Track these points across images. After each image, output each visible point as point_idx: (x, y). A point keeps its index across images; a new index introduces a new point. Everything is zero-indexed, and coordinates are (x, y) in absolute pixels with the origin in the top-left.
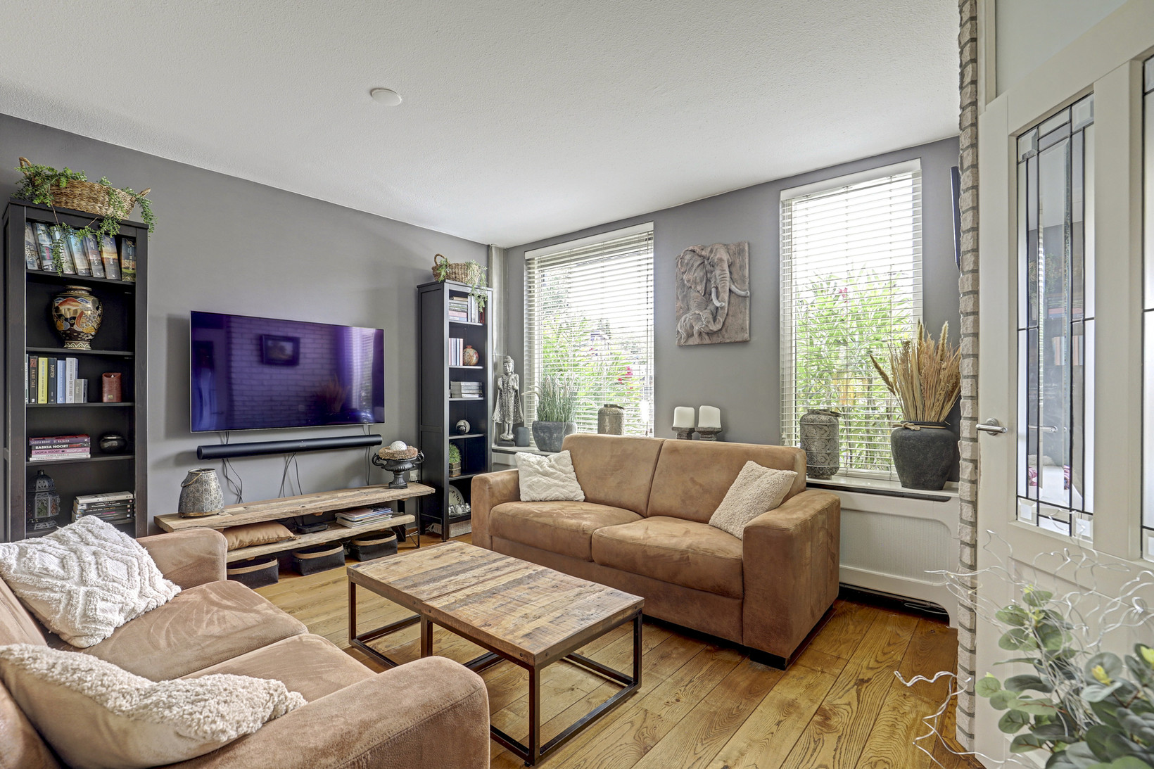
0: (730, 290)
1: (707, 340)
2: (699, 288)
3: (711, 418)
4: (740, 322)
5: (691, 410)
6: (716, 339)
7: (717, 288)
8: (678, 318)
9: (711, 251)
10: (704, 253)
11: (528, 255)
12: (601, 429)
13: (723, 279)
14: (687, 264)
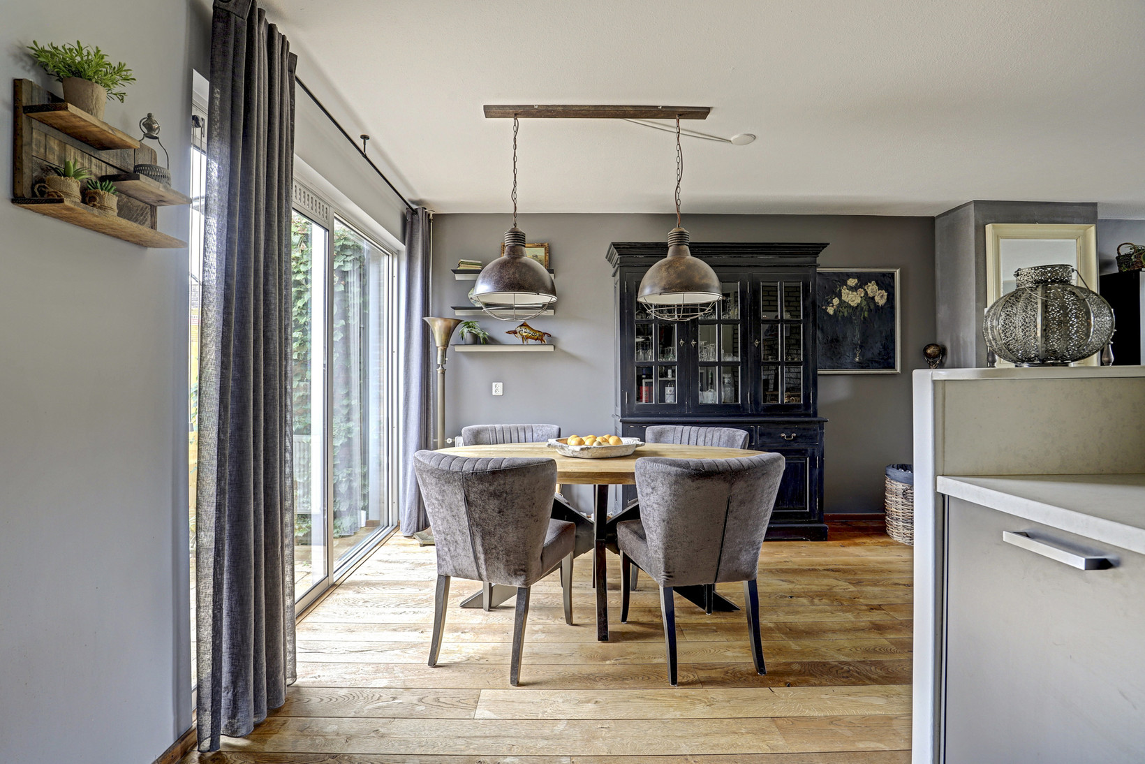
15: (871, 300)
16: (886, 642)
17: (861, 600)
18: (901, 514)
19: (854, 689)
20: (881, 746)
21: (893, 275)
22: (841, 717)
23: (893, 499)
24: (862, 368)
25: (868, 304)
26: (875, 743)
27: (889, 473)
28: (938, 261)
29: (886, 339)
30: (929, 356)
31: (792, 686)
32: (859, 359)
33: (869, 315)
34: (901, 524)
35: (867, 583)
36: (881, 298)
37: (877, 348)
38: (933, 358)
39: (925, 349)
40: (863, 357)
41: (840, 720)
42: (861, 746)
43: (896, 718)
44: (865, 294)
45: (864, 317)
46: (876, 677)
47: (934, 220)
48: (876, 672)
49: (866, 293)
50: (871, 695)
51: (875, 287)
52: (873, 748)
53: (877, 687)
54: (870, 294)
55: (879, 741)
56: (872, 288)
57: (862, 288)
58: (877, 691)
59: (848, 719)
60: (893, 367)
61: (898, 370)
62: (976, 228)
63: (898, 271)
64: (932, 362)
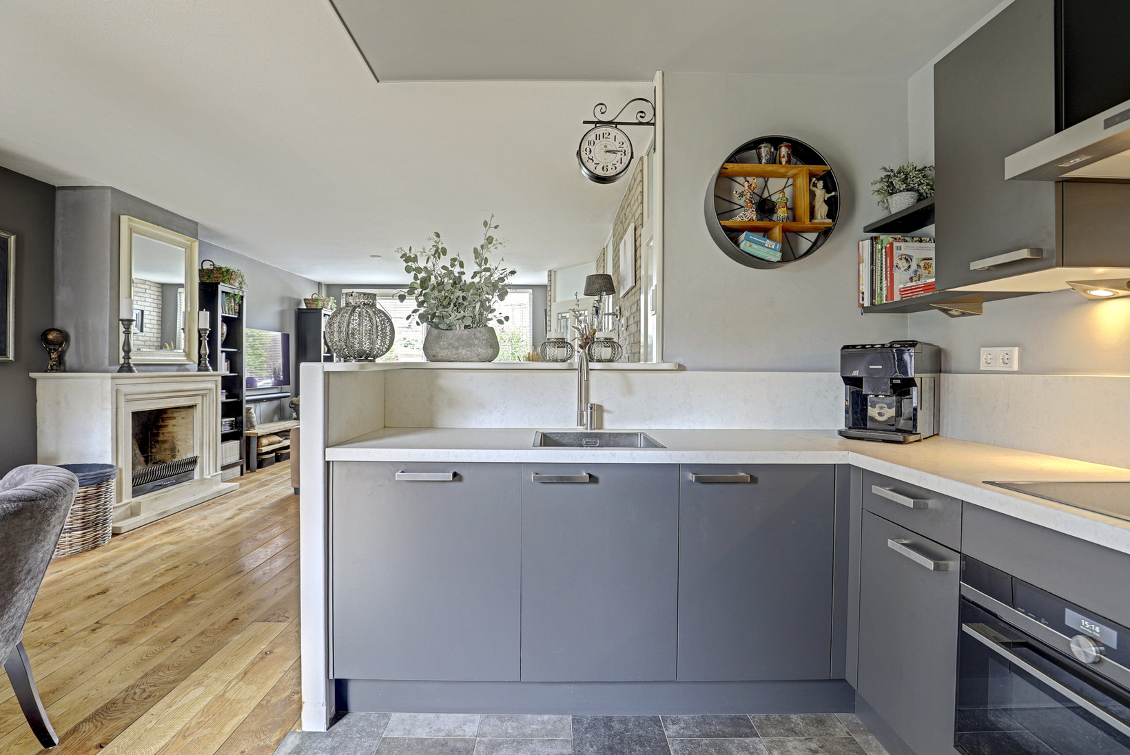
11: (342, 291)
16: (145, 648)
17: (72, 629)
19: (167, 699)
20: (240, 718)
21: (6, 242)
22: (187, 726)
26: (234, 719)
30: (49, 343)
31: (106, 744)
35: (57, 611)
38: (55, 345)
39: (44, 335)
41: (188, 729)
42: (228, 729)
43: (225, 692)
46: (173, 678)
48: (170, 675)
50: (187, 692)
52: (237, 724)
53: (184, 684)
55: (234, 716)
58: (188, 686)
59: (194, 723)
61: (11, 356)
62: (113, 215)
63: (12, 237)
64: (54, 349)
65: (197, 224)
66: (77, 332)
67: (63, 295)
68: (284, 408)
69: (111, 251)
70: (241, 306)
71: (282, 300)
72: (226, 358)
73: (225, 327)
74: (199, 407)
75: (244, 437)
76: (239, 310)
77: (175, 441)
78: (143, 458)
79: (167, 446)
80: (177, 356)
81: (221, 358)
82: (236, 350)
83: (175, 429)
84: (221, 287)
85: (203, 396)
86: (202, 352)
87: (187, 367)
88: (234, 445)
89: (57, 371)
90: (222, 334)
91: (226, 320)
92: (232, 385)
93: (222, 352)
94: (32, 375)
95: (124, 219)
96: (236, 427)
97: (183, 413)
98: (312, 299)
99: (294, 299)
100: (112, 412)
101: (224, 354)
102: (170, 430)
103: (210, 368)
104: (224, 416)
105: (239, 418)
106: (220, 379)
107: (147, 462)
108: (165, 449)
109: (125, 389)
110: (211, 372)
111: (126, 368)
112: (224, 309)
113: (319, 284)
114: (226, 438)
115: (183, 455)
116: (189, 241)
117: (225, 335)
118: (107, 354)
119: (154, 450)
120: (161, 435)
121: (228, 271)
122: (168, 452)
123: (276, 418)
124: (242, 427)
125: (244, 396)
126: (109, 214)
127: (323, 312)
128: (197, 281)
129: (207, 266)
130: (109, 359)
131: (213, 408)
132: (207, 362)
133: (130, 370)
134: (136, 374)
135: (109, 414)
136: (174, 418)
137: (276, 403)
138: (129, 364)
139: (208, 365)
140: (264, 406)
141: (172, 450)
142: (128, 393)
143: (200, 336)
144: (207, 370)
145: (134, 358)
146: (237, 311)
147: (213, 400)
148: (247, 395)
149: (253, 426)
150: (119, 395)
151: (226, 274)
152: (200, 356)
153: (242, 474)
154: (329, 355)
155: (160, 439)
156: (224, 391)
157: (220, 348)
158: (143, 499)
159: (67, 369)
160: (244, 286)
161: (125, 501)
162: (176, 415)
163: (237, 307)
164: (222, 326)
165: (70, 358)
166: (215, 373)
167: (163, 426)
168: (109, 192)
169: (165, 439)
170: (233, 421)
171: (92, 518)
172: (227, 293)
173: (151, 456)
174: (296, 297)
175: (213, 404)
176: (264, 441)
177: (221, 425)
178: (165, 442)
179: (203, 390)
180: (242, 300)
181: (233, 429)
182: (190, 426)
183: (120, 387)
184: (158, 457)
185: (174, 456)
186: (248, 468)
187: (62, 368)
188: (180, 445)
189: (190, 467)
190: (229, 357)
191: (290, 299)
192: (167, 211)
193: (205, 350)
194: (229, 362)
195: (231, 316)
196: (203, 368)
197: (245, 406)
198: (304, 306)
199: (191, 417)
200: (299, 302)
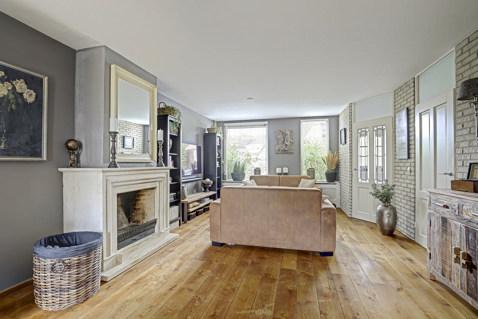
0: (290, 141)
1: (284, 152)
2: (282, 140)
3: (286, 170)
4: (292, 148)
5: (281, 169)
6: (286, 152)
7: (287, 140)
8: (276, 146)
9: (285, 131)
10: (283, 131)
11: (225, 124)
12: (255, 174)
13: (288, 138)
14: (278, 134)
15: (19, 96)
18: (50, 287)
21: (41, 81)
23: (41, 274)
24: (8, 155)
25: (16, 98)
27: (38, 252)
28: (77, 82)
29: (34, 131)
30: (69, 148)
32: (5, 147)
33: (16, 108)
34: (50, 295)
36: (30, 96)
37: (25, 138)
38: (73, 150)
39: (67, 144)
40: (9, 145)
44: (12, 88)
45: (11, 109)
47: (75, 53)
49: (14, 88)
51: (24, 86)
54: (19, 90)
56: (20, 85)
57: (9, 82)
60: (39, 155)
61: (45, 158)
62: (106, 64)
63: (46, 78)
64: (72, 153)
65: (156, 78)
66: (86, 142)
67: (79, 119)
68: (198, 186)
69: (105, 87)
70: (179, 129)
71: (198, 128)
72: (172, 159)
73: (171, 141)
74: (158, 189)
75: (181, 204)
76: (178, 132)
77: (145, 209)
78: (127, 219)
79: (140, 212)
80: (146, 158)
81: (169, 158)
82: (177, 154)
83: (145, 202)
84: (169, 118)
85: (160, 182)
86: (159, 155)
87: (151, 164)
88: (176, 208)
89: (74, 167)
90: (170, 145)
91: (172, 137)
92: (175, 174)
93: (170, 155)
94: (60, 169)
95: (113, 66)
96: (177, 198)
97: (149, 192)
98: (211, 128)
99: (203, 128)
100: (103, 195)
101: (171, 156)
102: (142, 203)
103: (164, 165)
104: (171, 192)
105: (178, 193)
106: (169, 171)
107: (129, 221)
108: (139, 214)
109: (112, 179)
110: (164, 167)
111: (113, 165)
112: (171, 130)
113: (214, 121)
114: (172, 204)
115: (149, 219)
116: (152, 87)
117: (171, 145)
118: (102, 156)
119: (133, 214)
120: (137, 205)
121: (173, 108)
122: (141, 216)
123: (195, 191)
124: (180, 198)
125: (181, 180)
126: (104, 63)
127: (217, 135)
128: (156, 114)
129: (162, 106)
130: (103, 159)
131: (165, 188)
132: (162, 161)
133: (116, 166)
134: (119, 169)
135: (100, 197)
136: (144, 195)
137: (195, 183)
138: (115, 162)
139: (163, 163)
140: (189, 185)
141: (143, 215)
142: (114, 181)
143: (158, 145)
144: (162, 166)
145: (118, 159)
146: (177, 132)
147: (165, 184)
148: (182, 179)
149: (185, 197)
150: (108, 183)
151: (172, 110)
152: (158, 157)
153: (180, 225)
154: (219, 157)
155: (136, 207)
156: (171, 178)
157: (169, 154)
158: (124, 251)
159: (81, 166)
160: (181, 118)
161: (112, 255)
162: (145, 193)
163: (177, 130)
164: (170, 140)
165: (83, 159)
166: (166, 167)
167: (137, 200)
168: (104, 48)
169: (139, 207)
170: (175, 195)
171: (84, 278)
172: (172, 121)
173: (132, 217)
174: (204, 127)
175: (165, 187)
176: (191, 205)
177: (169, 197)
178: (139, 209)
179: (160, 178)
180: (180, 125)
181: (175, 199)
182: (153, 200)
183: (109, 178)
184: (136, 219)
185: (144, 218)
186: (183, 220)
187: (78, 165)
188: (148, 212)
189: (153, 226)
190: (174, 158)
191: (201, 128)
192: (140, 68)
193: (161, 154)
194: (173, 161)
195: (174, 135)
196: (160, 165)
197: (182, 185)
198: (207, 132)
199: (153, 194)
200: (205, 130)
